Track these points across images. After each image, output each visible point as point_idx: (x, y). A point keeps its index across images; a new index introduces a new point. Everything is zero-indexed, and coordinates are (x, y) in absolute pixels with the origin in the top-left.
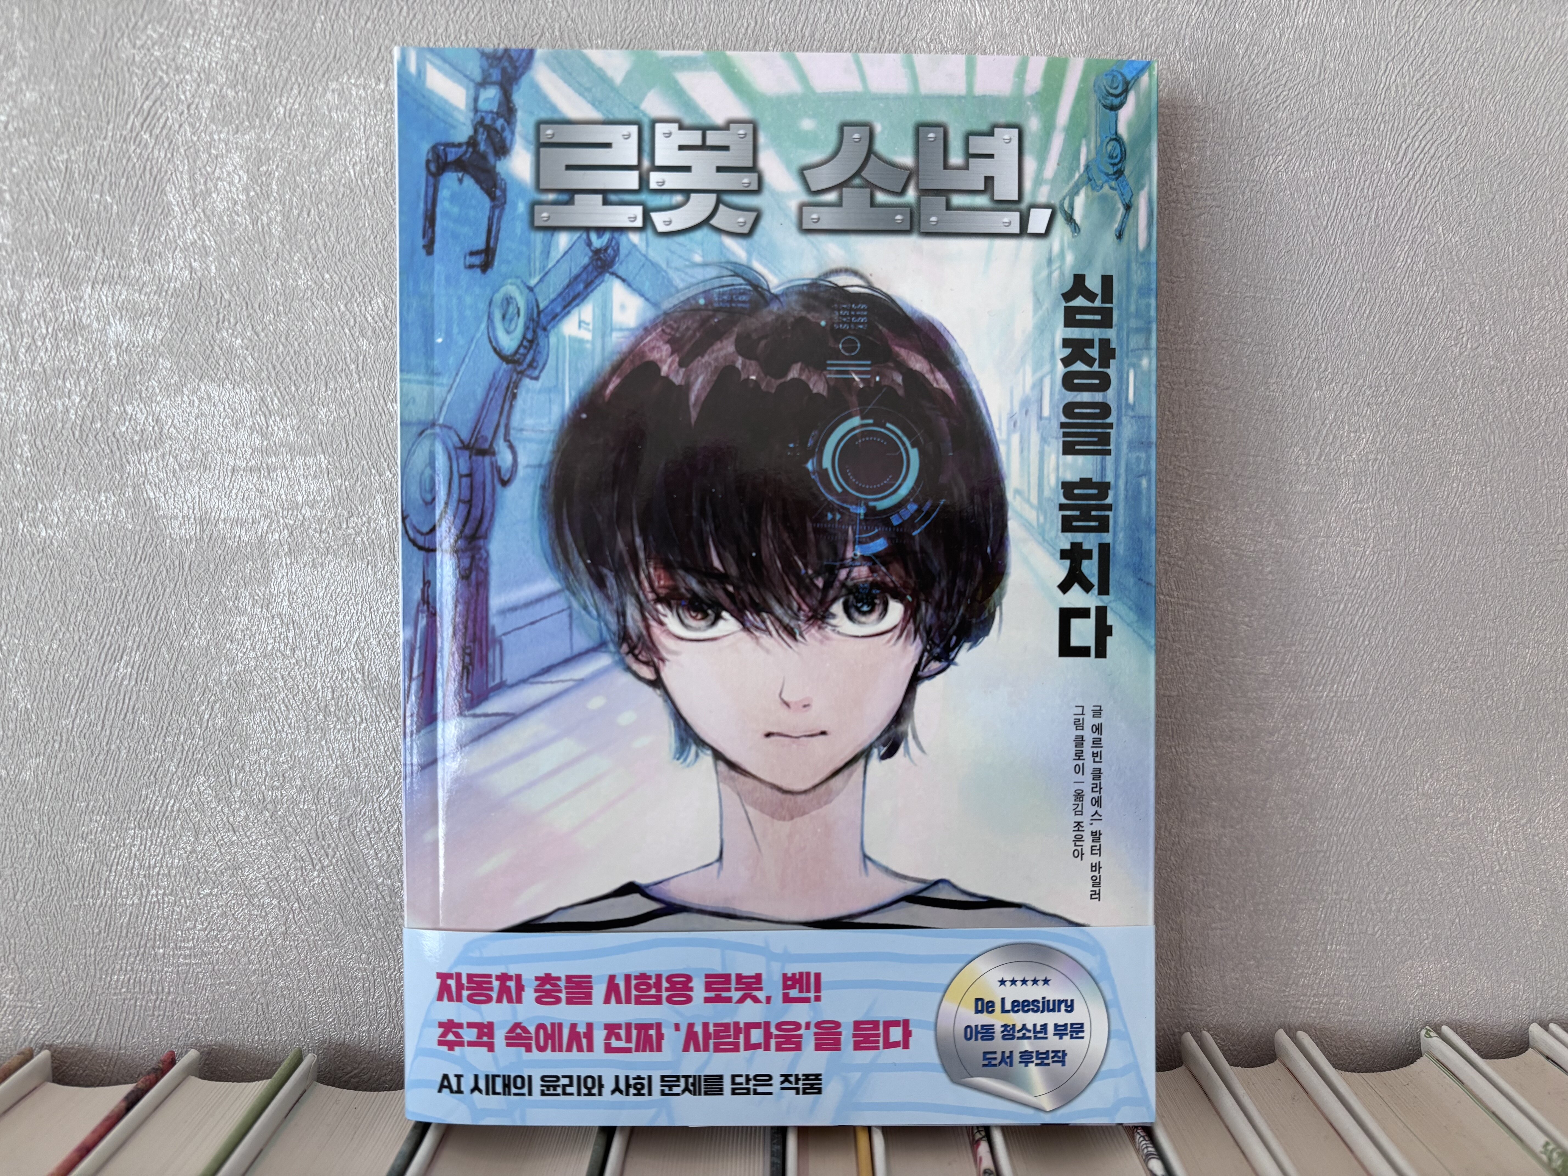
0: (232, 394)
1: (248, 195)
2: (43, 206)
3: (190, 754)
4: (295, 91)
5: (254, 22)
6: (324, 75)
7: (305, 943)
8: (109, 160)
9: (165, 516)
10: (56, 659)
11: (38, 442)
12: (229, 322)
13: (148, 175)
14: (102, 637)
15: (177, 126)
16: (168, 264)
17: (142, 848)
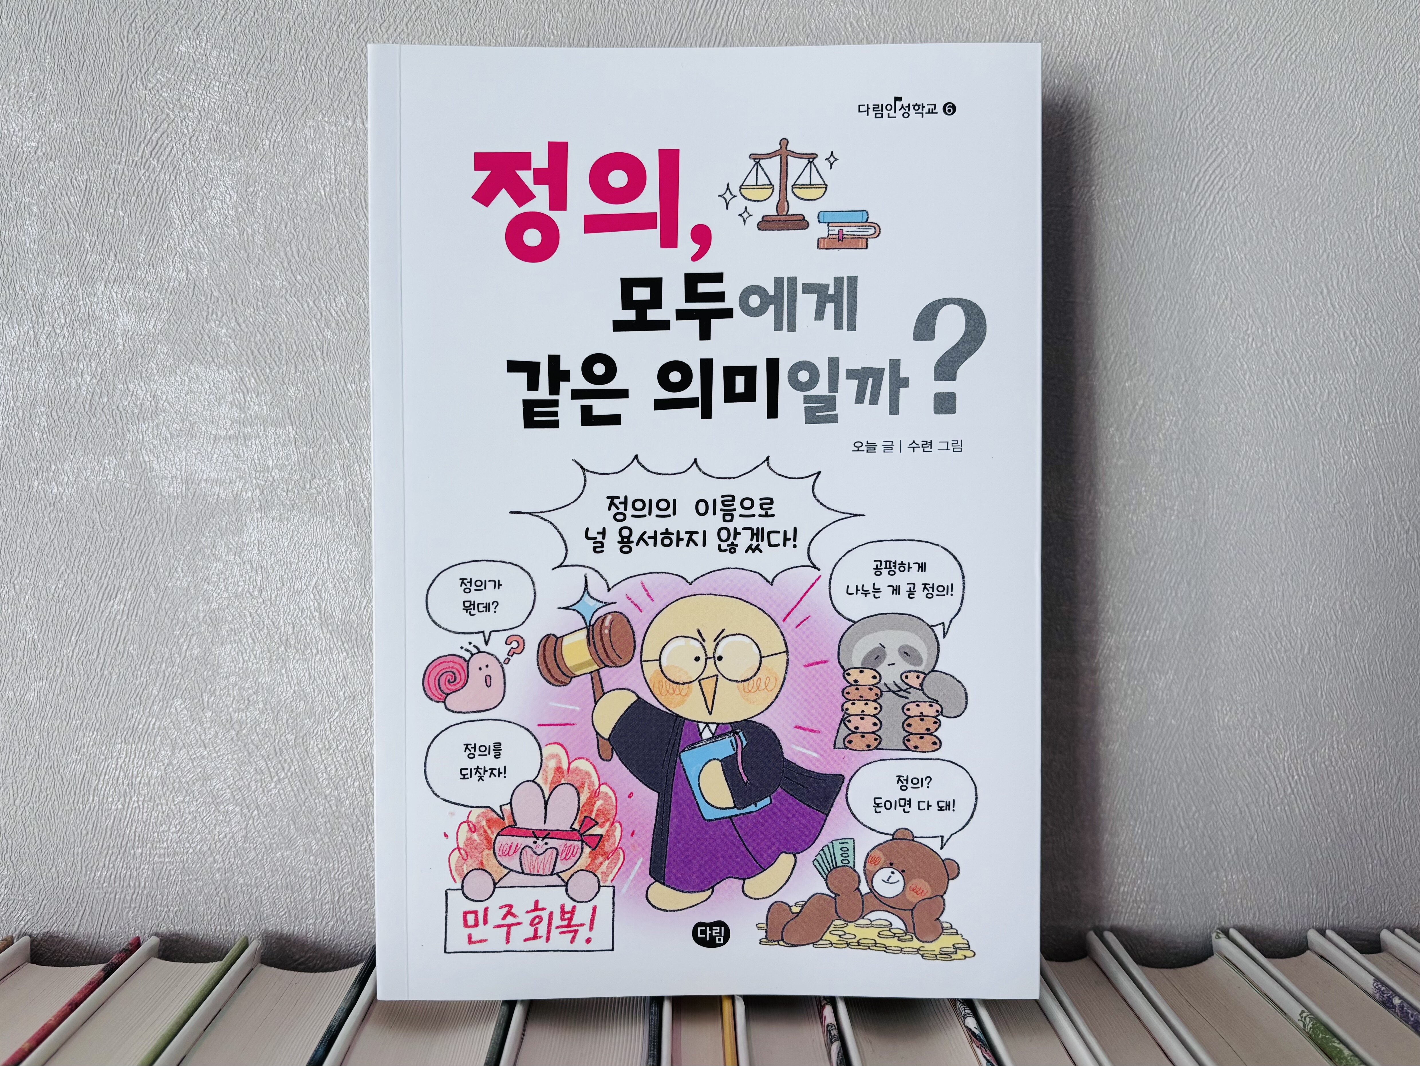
0: (217, 375)
1: (237, 211)
2: (65, 218)
3: (170, 679)
4: (279, 127)
5: (247, 70)
6: (303, 115)
7: (263, 846)
8: (122, 181)
9: (157, 477)
10: (61, 596)
11: (54, 414)
12: (217, 316)
13: (155, 194)
14: (101, 579)
15: (180, 154)
16: (168, 267)
17: (127, 760)
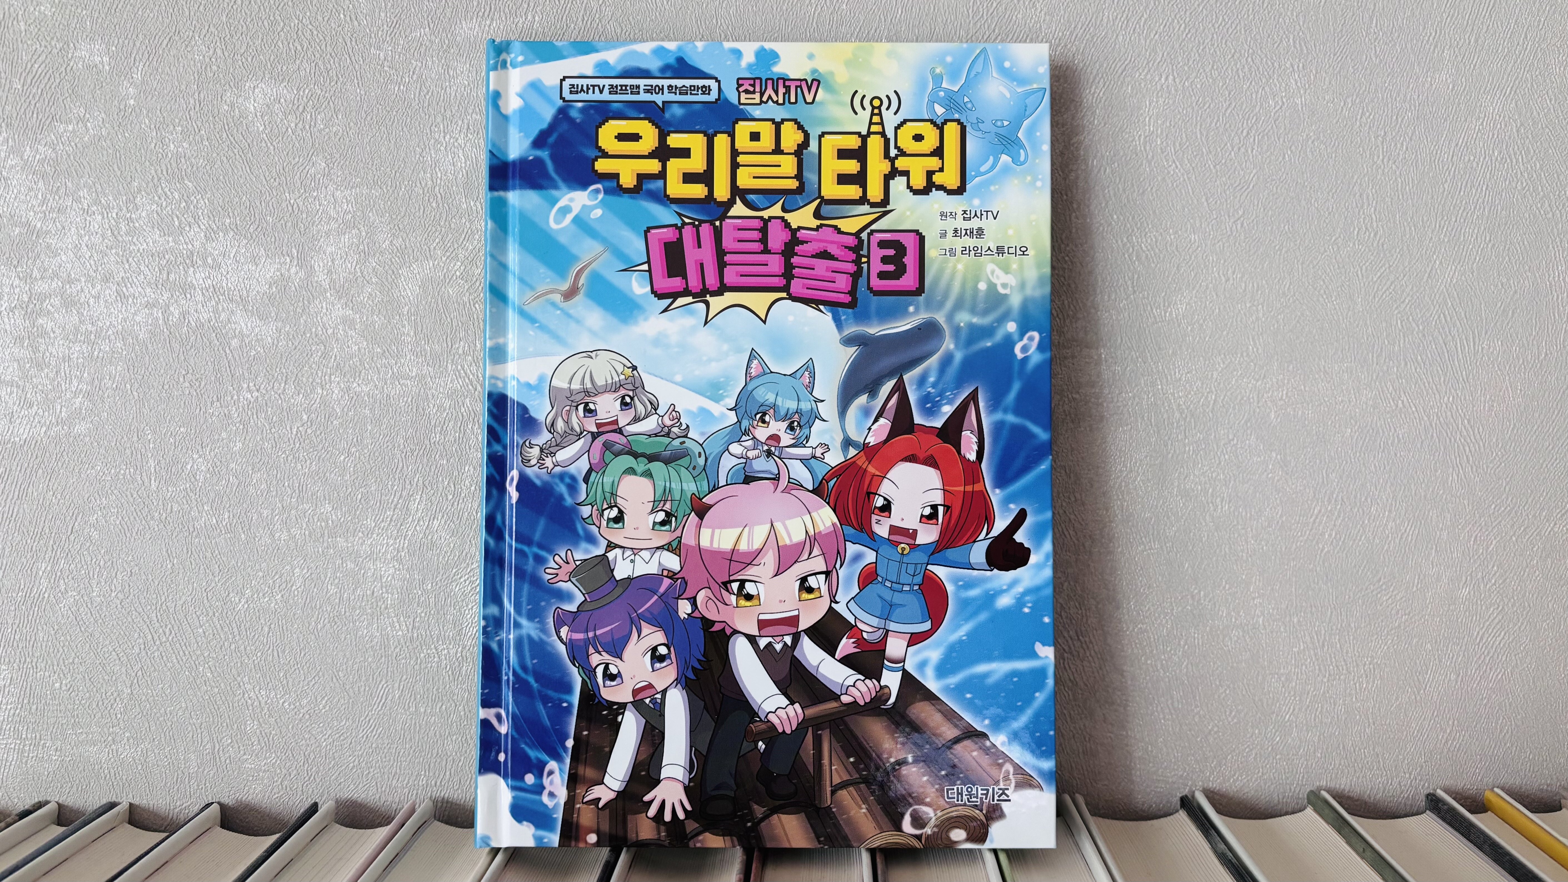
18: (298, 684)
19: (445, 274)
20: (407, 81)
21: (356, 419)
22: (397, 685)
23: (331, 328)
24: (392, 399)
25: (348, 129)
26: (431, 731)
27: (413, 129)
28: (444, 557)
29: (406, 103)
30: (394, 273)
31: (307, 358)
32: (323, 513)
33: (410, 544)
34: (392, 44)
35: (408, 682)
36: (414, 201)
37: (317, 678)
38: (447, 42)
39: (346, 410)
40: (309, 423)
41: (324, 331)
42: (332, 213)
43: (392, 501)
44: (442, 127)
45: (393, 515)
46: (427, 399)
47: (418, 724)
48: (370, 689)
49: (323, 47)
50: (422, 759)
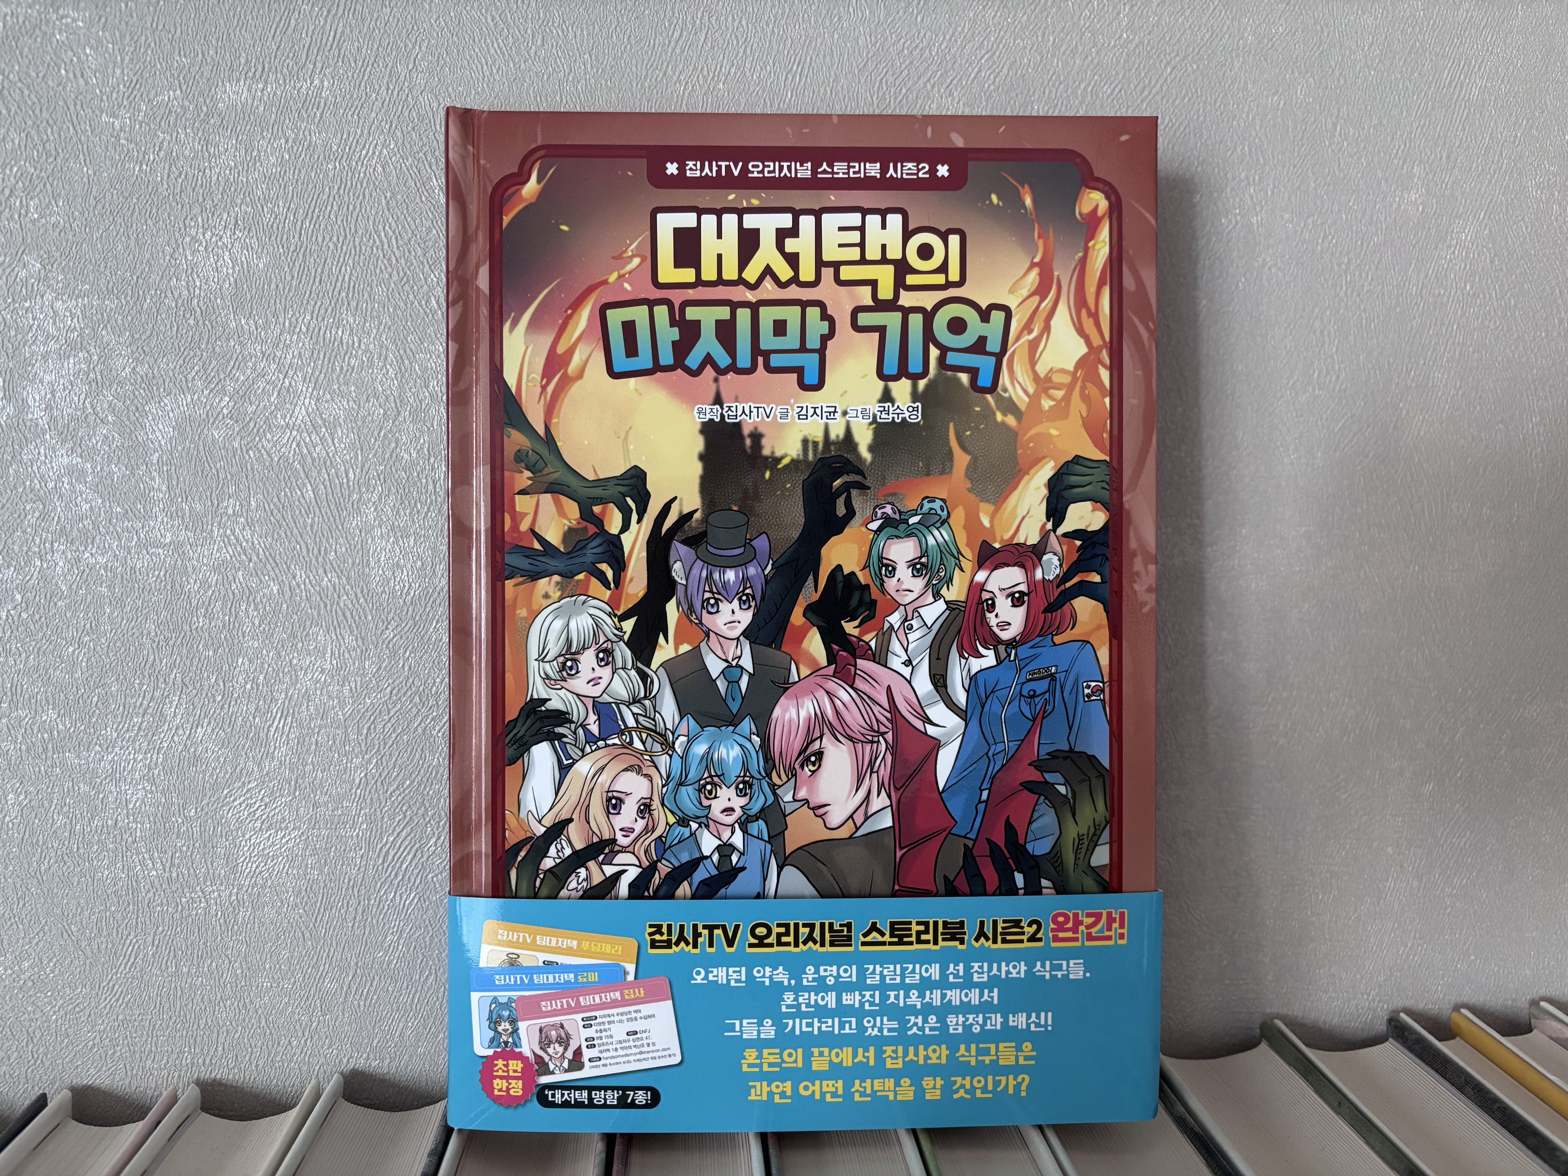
18: (16, 943)
19: (208, 412)
20: (152, 158)
21: (88, 599)
22: (150, 939)
23: (52, 480)
24: (138, 573)
25: (71, 221)
26: (198, 997)
27: (161, 223)
28: (211, 775)
29: (150, 188)
30: (137, 409)
31: (18, 521)
32: (46, 721)
33: (165, 759)
34: (131, 110)
35: (166, 935)
36: (164, 316)
37: (41, 934)
38: (205, 109)
39: (74, 587)
40: (23, 605)
41: (43, 484)
42: (52, 330)
43: (141, 704)
44: (200, 220)
45: (142, 722)
46: (186, 572)
47: (179, 988)
48: (113, 945)
49: (37, 111)
50: (185, 1032)
